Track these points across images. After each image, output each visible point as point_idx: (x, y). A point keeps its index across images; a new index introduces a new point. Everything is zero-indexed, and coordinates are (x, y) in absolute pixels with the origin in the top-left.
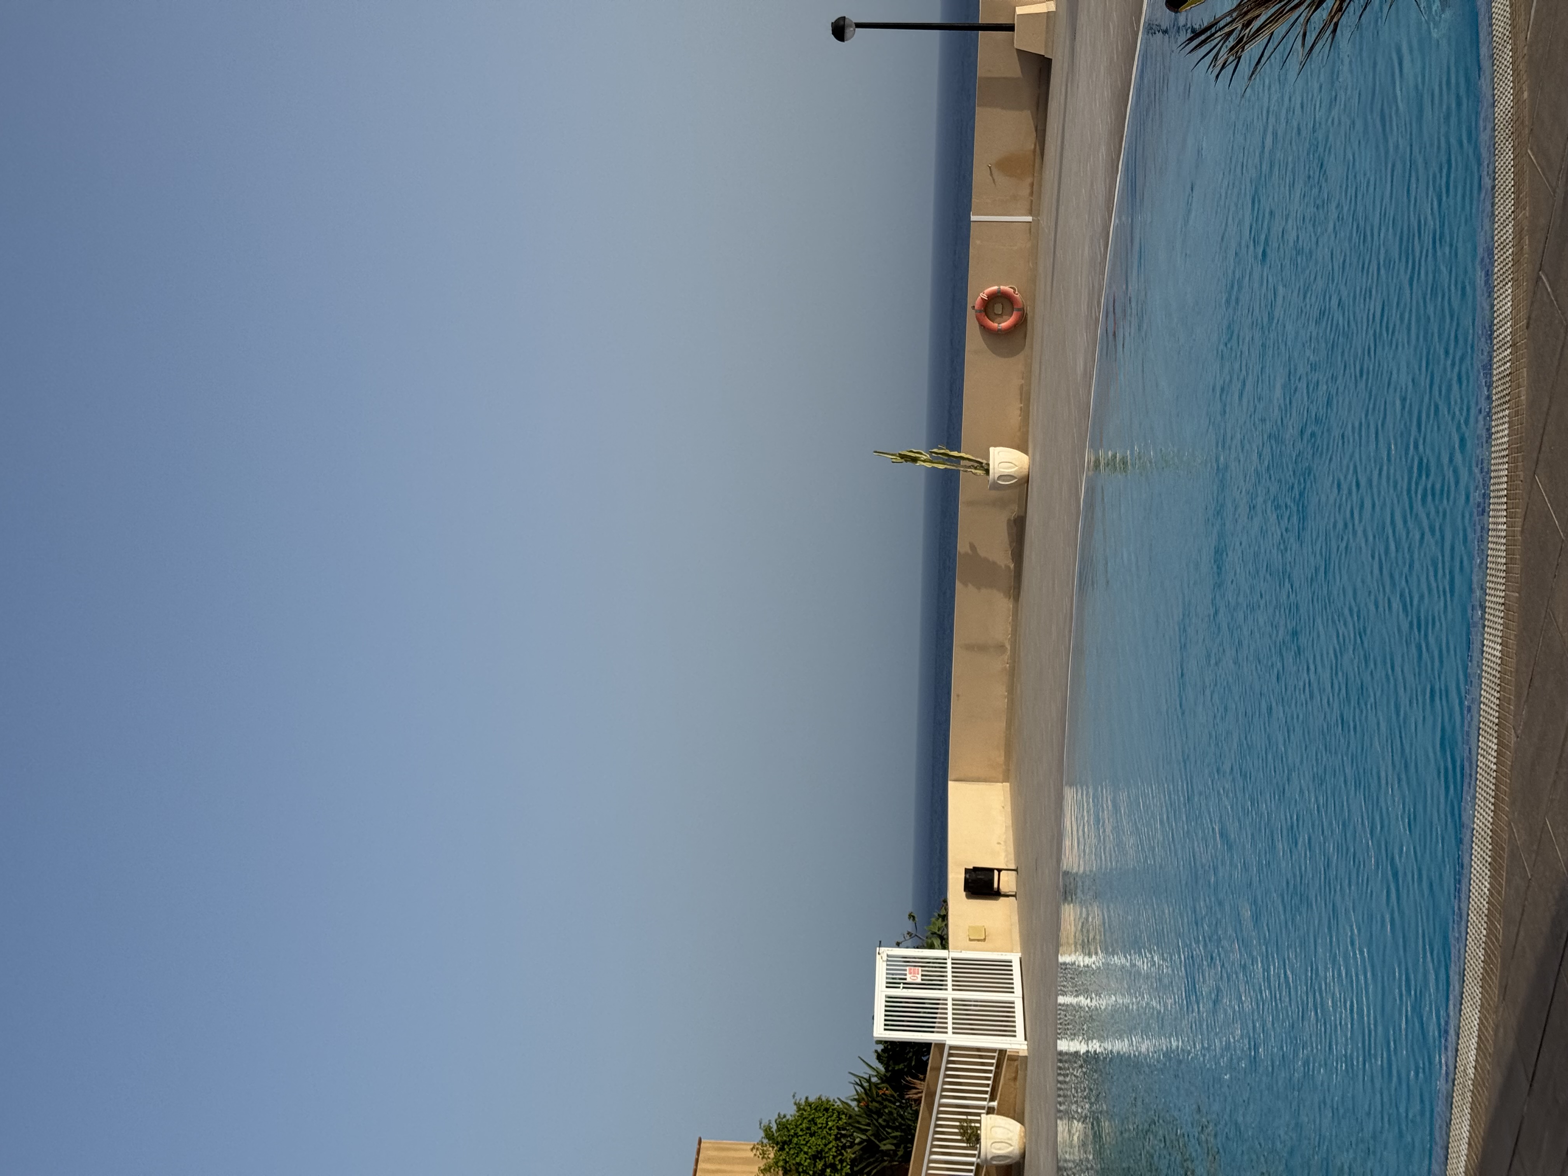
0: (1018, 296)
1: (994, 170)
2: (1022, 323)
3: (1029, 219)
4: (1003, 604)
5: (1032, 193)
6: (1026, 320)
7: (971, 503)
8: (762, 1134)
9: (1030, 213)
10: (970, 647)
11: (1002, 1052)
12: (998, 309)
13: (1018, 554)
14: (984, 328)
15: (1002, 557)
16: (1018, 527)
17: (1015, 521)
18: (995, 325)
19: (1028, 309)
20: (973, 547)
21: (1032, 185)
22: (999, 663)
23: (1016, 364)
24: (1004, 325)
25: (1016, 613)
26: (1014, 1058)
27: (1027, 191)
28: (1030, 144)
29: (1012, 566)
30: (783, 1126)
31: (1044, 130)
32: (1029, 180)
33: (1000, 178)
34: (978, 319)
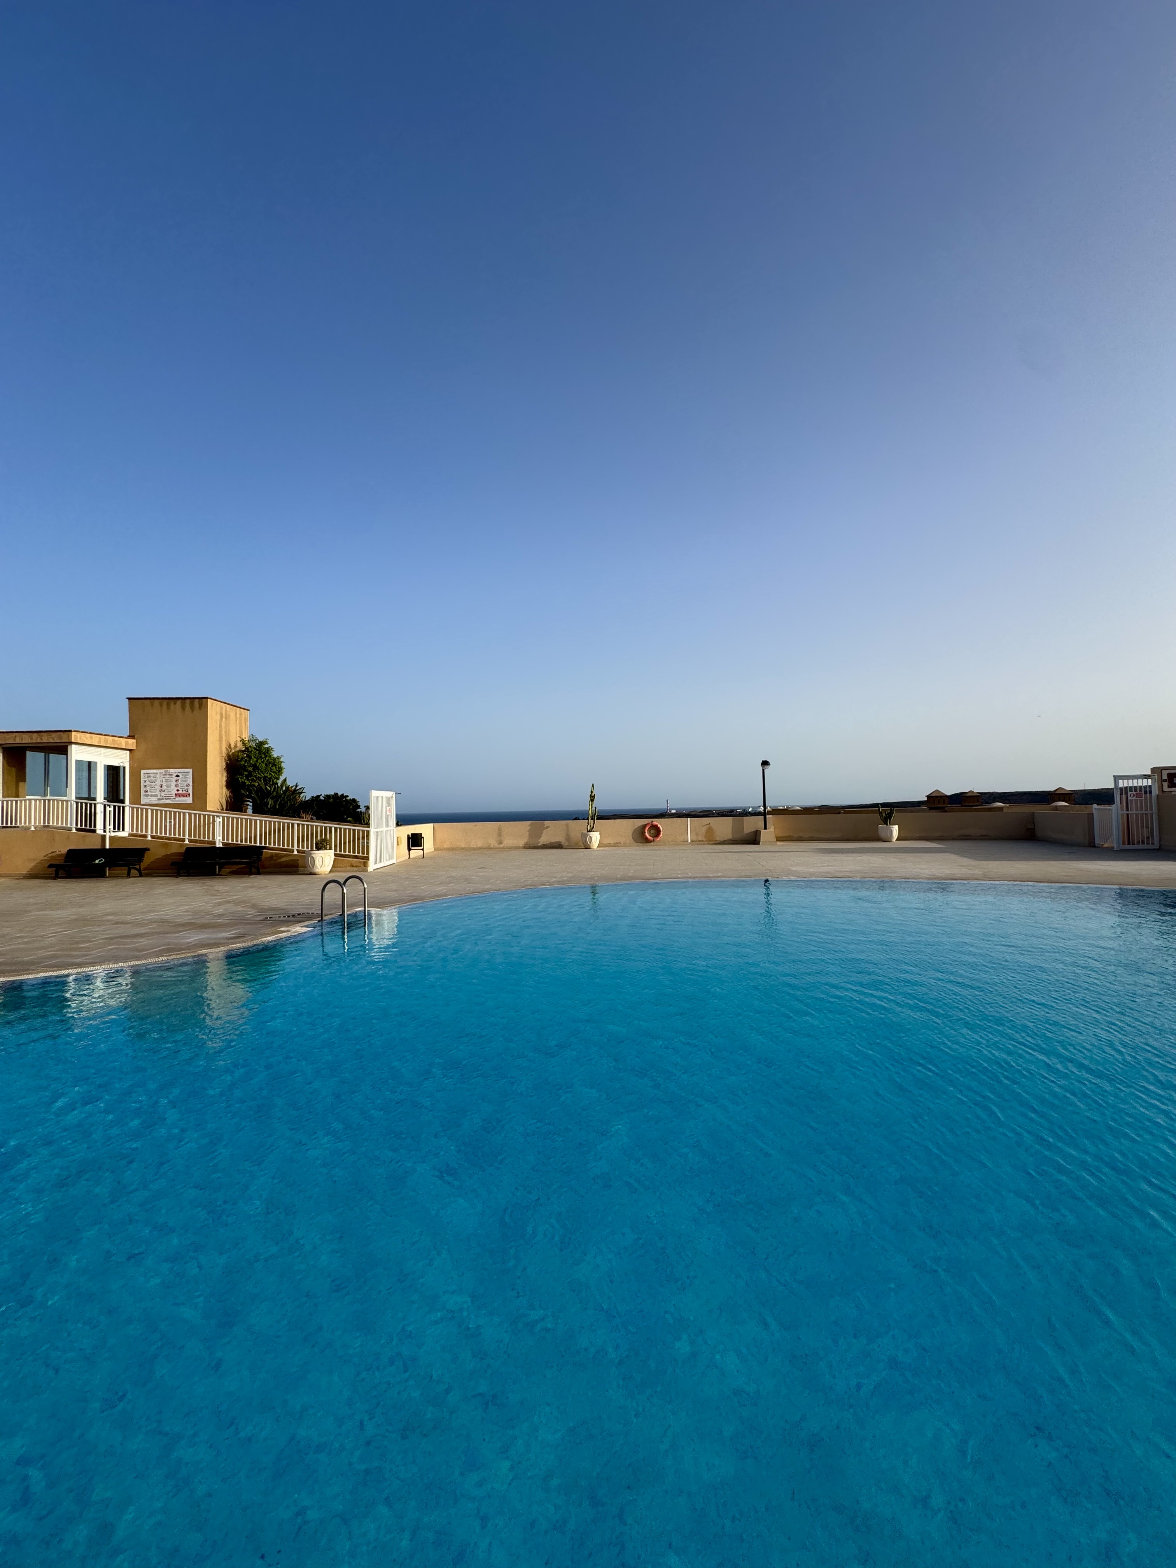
0: (659, 839)
1: (708, 826)
2: (647, 841)
3: (689, 841)
4: (522, 842)
5: (699, 841)
6: (649, 843)
7: (567, 825)
8: (261, 740)
9: (692, 841)
10: (500, 829)
11: (367, 858)
12: (652, 831)
13: (545, 847)
14: (645, 826)
15: (544, 839)
16: (559, 846)
17: (561, 845)
18: (646, 831)
19: (653, 843)
20: (548, 827)
21: (703, 841)
22: (493, 842)
23: (629, 839)
24: (647, 834)
25: (518, 848)
26: (365, 865)
27: (700, 839)
28: (719, 839)
29: (539, 845)
30: (268, 750)
31: (725, 844)
32: (704, 840)
33: (704, 829)
34: (648, 824)
